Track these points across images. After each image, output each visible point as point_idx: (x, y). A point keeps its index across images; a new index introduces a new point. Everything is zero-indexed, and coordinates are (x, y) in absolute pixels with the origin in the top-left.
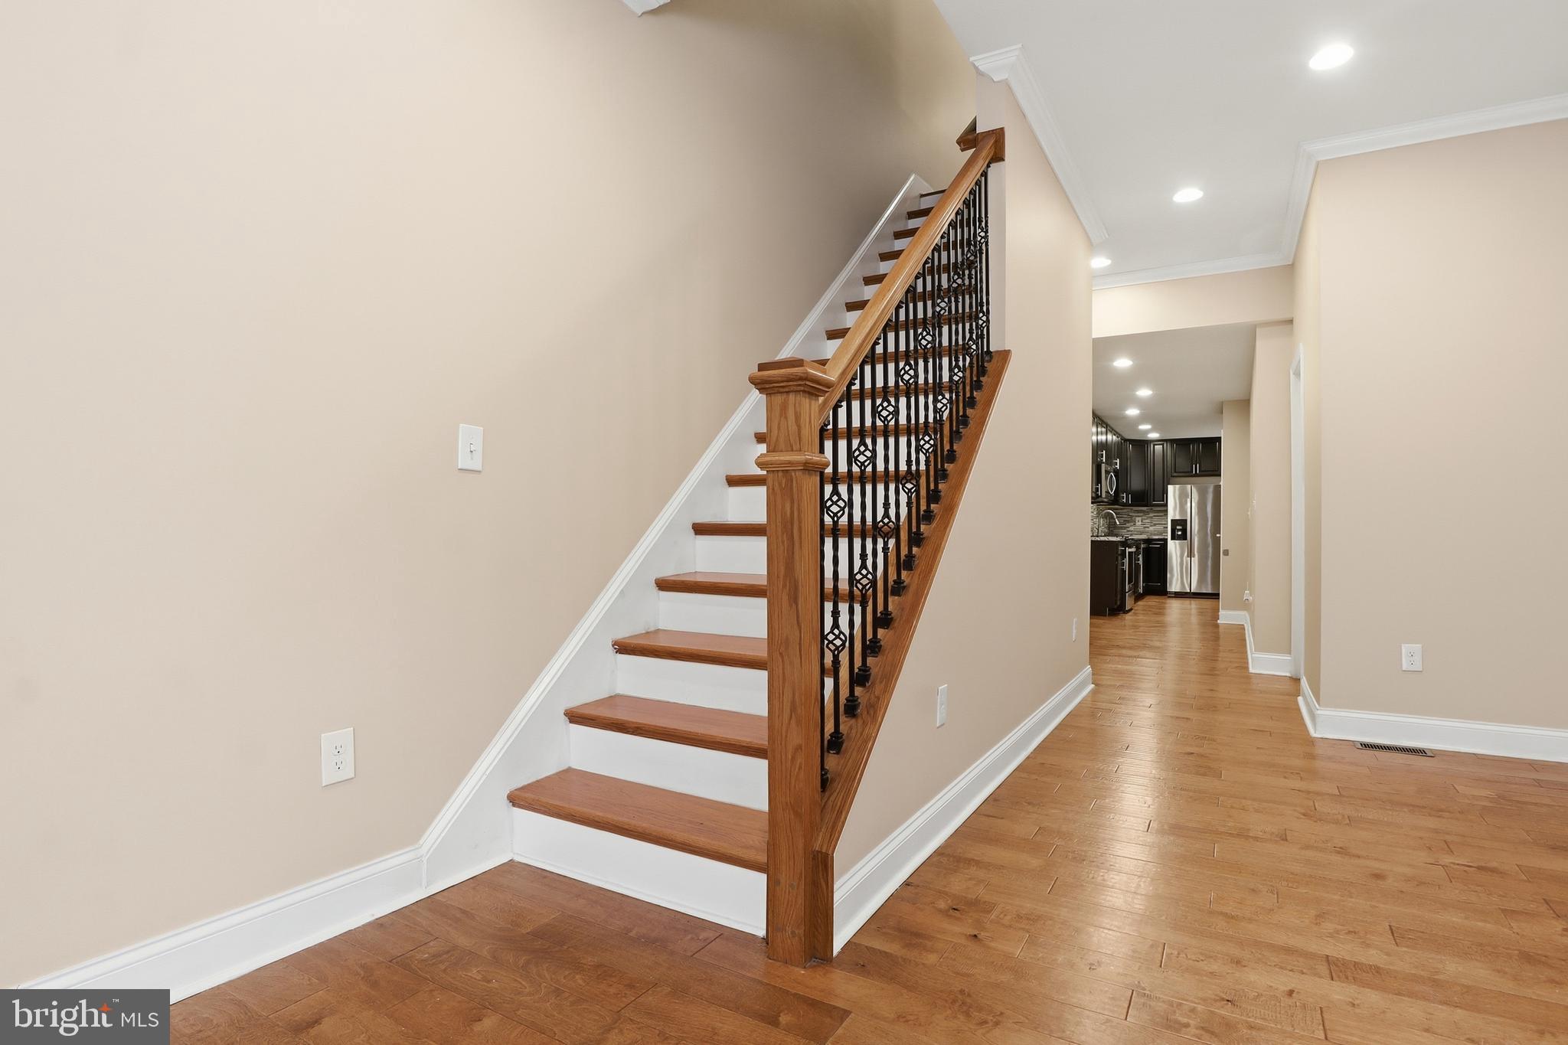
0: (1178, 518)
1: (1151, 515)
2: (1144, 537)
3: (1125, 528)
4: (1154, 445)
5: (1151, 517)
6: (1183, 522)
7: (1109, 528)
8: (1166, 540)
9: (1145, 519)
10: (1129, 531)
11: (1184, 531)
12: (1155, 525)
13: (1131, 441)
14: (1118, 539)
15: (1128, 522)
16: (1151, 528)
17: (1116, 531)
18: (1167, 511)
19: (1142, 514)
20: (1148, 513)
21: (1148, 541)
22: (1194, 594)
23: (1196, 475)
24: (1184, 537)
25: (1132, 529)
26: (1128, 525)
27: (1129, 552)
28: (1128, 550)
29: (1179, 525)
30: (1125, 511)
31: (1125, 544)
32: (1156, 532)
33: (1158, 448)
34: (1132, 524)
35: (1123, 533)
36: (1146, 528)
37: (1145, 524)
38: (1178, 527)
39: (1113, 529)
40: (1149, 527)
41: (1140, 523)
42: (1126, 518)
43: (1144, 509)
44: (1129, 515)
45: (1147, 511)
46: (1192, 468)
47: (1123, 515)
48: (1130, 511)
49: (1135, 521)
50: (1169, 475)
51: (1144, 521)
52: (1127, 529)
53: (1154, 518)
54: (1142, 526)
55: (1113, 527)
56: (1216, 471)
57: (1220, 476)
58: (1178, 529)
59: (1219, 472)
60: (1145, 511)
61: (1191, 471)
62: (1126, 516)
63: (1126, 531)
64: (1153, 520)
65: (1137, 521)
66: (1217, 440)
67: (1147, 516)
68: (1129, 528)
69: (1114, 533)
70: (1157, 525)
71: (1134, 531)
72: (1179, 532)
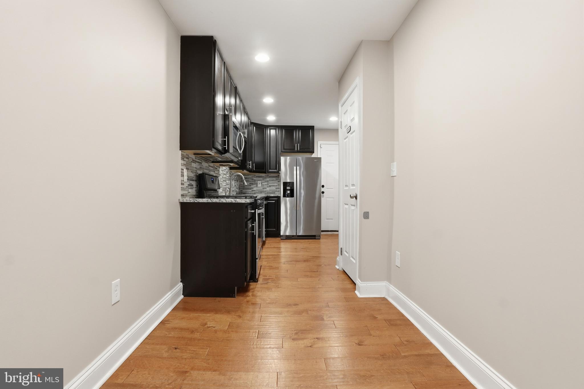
0: (288, 181)
1: (268, 179)
2: (263, 195)
4: (270, 129)
6: (292, 184)
8: (279, 198)
9: (264, 182)
10: (253, 191)
11: (292, 190)
12: (270, 186)
13: (255, 124)
14: (248, 201)
15: (253, 184)
16: (268, 189)
17: (244, 191)
18: (280, 176)
19: (261, 179)
20: (266, 178)
21: (267, 198)
22: (300, 236)
23: (298, 152)
24: (292, 195)
25: (255, 189)
26: (252, 186)
27: (259, 214)
28: (258, 211)
29: (288, 186)
30: (250, 176)
31: (254, 205)
32: (272, 191)
33: (273, 132)
34: (255, 186)
35: (249, 192)
36: (265, 189)
37: (264, 186)
38: (288, 188)
39: (242, 189)
40: (266, 188)
41: (260, 185)
42: (251, 181)
43: (263, 175)
44: (253, 179)
45: (265, 177)
46: (295, 146)
47: (249, 179)
48: (253, 176)
49: (257, 184)
50: (280, 151)
51: (263, 184)
52: (252, 189)
53: (269, 181)
54: (262, 187)
55: (242, 187)
56: (310, 149)
57: (313, 152)
58: (288, 189)
59: (312, 150)
60: (264, 177)
61: (294, 149)
62: (251, 180)
63: (251, 191)
64: (269, 183)
65: (258, 184)
66: (312, 128)
67: (265, 180)
68: (253, 188)
69: (243, 192)
70: (271, 187)
71: (257, 191)
72: (289, 192)
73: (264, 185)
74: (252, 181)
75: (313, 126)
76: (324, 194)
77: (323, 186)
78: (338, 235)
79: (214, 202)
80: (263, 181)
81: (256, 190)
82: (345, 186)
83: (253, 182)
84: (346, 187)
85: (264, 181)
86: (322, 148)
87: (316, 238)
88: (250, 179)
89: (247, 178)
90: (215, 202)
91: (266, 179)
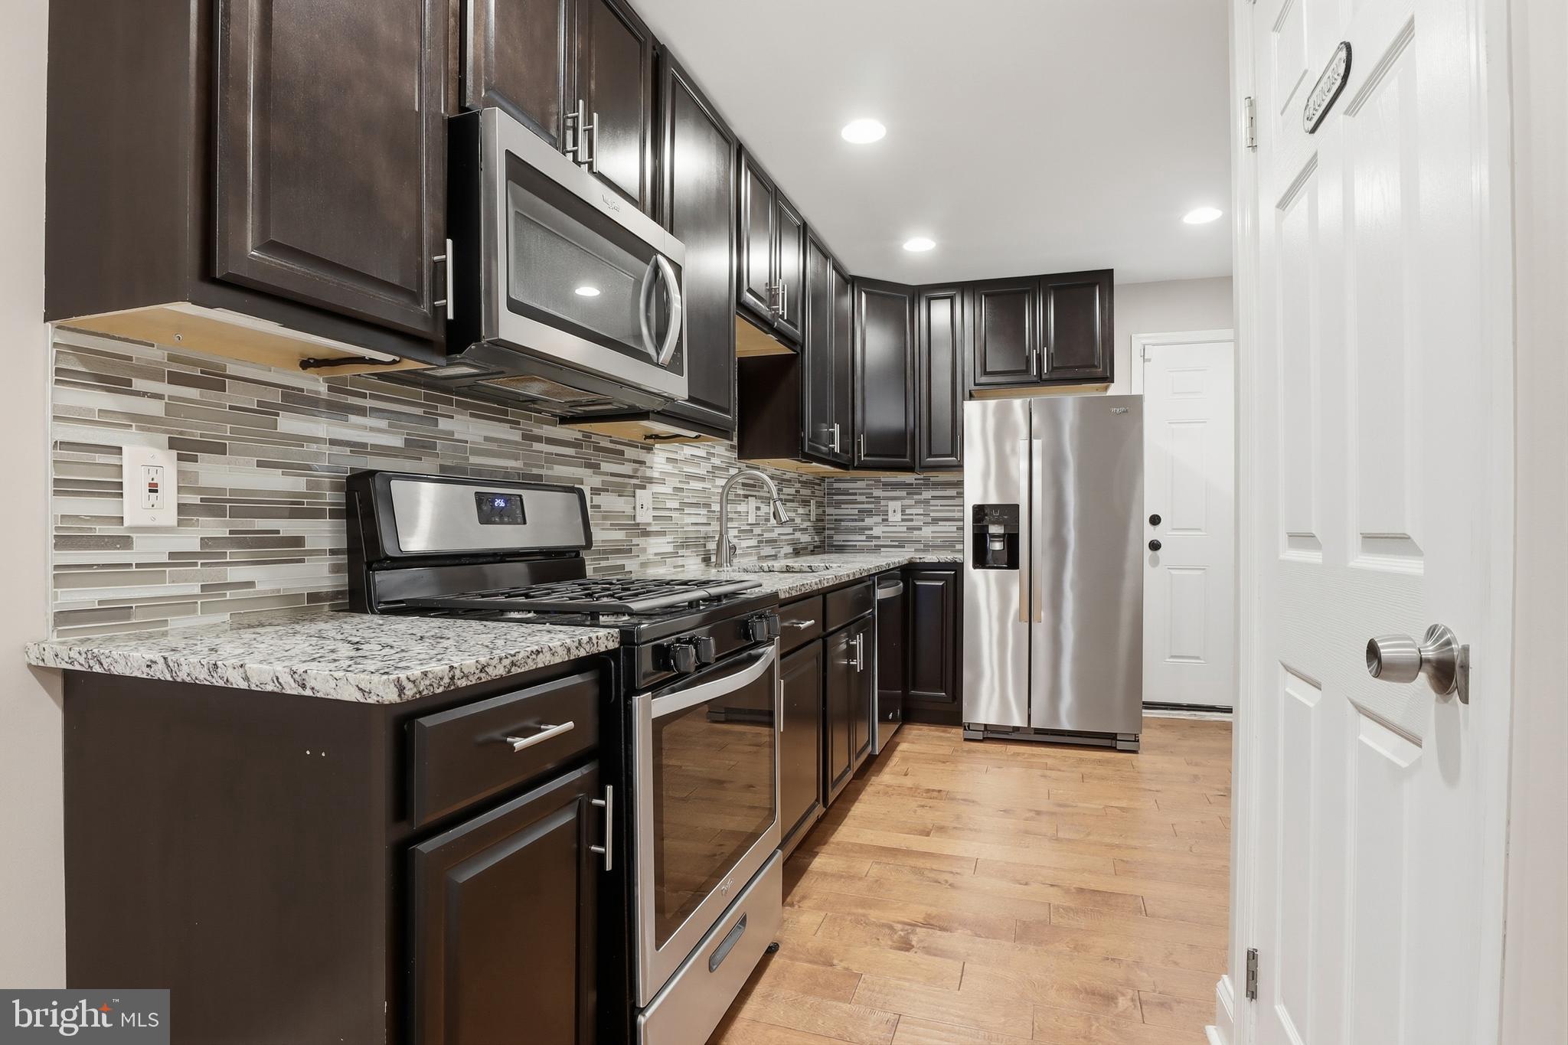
0: (993, 499)
1: (927, 494)
2: (907, 554)
3: (863, 529)
4: (931, 300)
5: (926, 502)
6: (1009, 513)
7: (819, 530)
8: (957, 568)
9: (910, 507)
10: (870, 538)
11: (1011, 540)
12: (936, 521)
15: (870, 513)
16: (928, 531)
18: (960, 484)
19: (904, 493)
20: (917, 489)
22: (1038, 731)
23: (1041, 381)
24: (1012, 561)
25: (877, 531)
26: (869, 521)
29: (995, 524)
30: (860, 484)
32: (938, 542)
33: (941, 307)
34: (878, 519)
35: (858, 543)
36: (915, 532)
37: (912, 520)
38: (995, 529)
39: (832, 532)
40: (921, 529)
41: (898, 517)
42: (863, 503)
43: (908, 478)
44: (870, 496)
45: (916, 484)
46: (1028, 360)
47: (855, 494)
48: (872, 485)
49: (886, 513)
50: (970, 385)
51: (908, 511)
52: (867, 532)
53: (932, 502)
54: (902, 524)
55: (833, 526)
56: (1096, 367)
57: (1108, 378)
58: (993, 536)
59: (1105, 368)
60: (912, 484)
61: (1027, 371)
62: (863, 498)
63: (863, 538)
64: (932, 508)
65: (890, 512)
66: (1103, 279)
67: (915, 497)
68: (872, 529)
69: (835, 543)
70: (940, 523)
71: (884, 537)
72: (997, 546)
73: (914, 517)
74: (868, 503)
75: (1109, 274)
76: (1159, 552)
77: (1155, 520)
78: (1228, 727)
79: (184, 683)
80: (907, 502)
81: (881, 535)
82: (1283, 538)
83: (872, 506)
84: (1292, 546)
85: (912, 502)
86: (1149, 360)
87: (1120, 745)
88: (861, 494)
89: (851, 491)
90: (188, 680)
91: (921, 494)
